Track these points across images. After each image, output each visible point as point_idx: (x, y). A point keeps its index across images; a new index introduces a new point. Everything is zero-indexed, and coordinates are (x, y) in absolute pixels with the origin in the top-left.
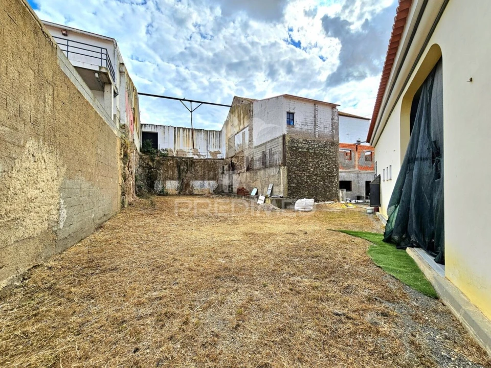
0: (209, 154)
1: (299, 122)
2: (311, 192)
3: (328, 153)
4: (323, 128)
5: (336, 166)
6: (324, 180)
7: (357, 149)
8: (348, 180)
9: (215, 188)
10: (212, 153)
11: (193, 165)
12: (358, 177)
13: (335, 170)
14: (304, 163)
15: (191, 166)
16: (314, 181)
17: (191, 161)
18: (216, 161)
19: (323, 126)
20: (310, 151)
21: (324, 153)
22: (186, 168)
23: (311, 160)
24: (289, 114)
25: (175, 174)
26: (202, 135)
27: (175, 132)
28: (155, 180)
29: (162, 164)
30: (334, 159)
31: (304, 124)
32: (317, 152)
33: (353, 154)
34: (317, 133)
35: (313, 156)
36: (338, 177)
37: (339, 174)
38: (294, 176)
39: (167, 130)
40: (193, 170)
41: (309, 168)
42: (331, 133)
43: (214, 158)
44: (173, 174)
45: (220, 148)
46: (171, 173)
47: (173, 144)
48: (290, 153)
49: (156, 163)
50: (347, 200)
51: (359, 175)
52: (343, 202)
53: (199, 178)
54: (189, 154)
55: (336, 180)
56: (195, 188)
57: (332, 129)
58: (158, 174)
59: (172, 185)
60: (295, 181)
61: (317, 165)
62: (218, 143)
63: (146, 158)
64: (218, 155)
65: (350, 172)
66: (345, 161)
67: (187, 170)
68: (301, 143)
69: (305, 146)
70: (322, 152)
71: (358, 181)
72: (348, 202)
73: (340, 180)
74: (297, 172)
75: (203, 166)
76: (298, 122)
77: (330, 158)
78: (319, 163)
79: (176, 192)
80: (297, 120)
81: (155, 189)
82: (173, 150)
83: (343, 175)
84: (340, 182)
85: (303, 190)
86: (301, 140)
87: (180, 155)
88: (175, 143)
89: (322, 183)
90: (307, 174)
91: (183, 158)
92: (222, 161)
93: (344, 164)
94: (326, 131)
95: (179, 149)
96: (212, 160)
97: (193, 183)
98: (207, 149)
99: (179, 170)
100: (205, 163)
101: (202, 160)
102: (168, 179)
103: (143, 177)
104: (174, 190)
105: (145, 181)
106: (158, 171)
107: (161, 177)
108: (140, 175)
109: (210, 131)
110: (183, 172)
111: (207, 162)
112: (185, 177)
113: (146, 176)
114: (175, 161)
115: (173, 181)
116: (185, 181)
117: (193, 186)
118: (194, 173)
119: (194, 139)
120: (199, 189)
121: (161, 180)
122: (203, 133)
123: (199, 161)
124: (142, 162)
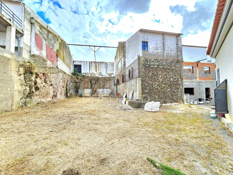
0: (107, 74)
1: (152, 47)
2: (161, 96)
3: (174, 68)
4: (170, 51)
5: (180, 77)
6: (171, 87)
7: (197, 65)
8: (191, 87)
9: (110, 93)
10: (109, 74)
11: (98, 81)
12: (199, 85)
13: (180, 80)
14: (155, 75)
15: (97, 81)
16: (162, 88)
17: (97, 78)
18: (111, 78)
19: (170, 50)
20: (160, 67)
21: (170, 68)
22: (95, 82)
23: (160, 73)
24: (144, 43)
25: (89, 86)
26: (104, 65)
27: (90, 64)
28: (79, 89)
29: (82, 80)
30: (179, 72)
31: (155, 49)
32: (165, 67)
33: (194, 69)
34: (165, 54)
35: (162, 71)
36: (182, 85)
37: (184, 83)
38: (147, 85)
39: (86, 63)
40: (98, 83)
41: (159, 79)
42: (176, 54)
43: (110, 77)
44: (88, 85)
45: (113, 71)
46: (87, 85)
47: (89, 70)
48: (144, 69)
49: (79, 80)
50: (190, 102)
51: (200, 84)
52: (187, 104)
53: (102, 88)
54: (97, 75)
55: (181, 87)
56: (100, 93)
57: (177, 51)
58: (80, 86)
59: (87, 92)
60: (148, 88)
61: (165, 77)
62: (112, 69)
63: (74, 78)
64: (112, 75)
65: (193, 82)
66: (188, 74)
67: (95, 83)
68: (153, 62)
69: (155, 64)
70: (169, 68)
71: (199, 87)
72: (192, 103)
73: (184, 87)
74: (149, 82)
75: (104, 81)
76: (150, 48)
77: (176, 72)
78: (167, 75)
79: (90, 95)
80: (150, 46)
81: (79, 93)
82: (89, 73)
83: (187, 84)
84: (185, 88)
85: (154, 95)
86: (153, 60)
87: (92, 76)
88: (90, 69)
89: (169, 89)
90: (158, 83)
91: (93, 77)
92: (114, 78)
93: (188, 76)
94: (172, 53)
95: (92, 72)
96: (109, 78)
97: (98, 90)
98: (106, 72)
99: (91, 83)
100: (105, 79)
101: (103, 78)
102: (86, 88)
103: (73, 87)
104: (89, 94)
105: (74, 89)
106: (80, 84)
107: (82, 87)
108: (72, 87)
109: (108, 63)
110: (93, 85)
111: (106, 79)
112: (94, 87)
113: (74, 87)
114: (89, 79)
115: (88, 89)
116: (94, 89)
117: (99, 92)
118: (99, 85)
119: (99, 67)
120: (101, 94)
121: (82, 89)
122: (104, 64)
123: (101, 78)
124: (73, 80)
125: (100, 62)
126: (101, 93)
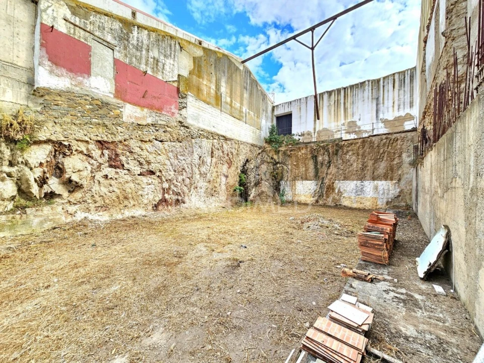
9: (391, 196)
10: (389, 122)
11: (340, 153)
15: (337, 154)
17: (337, 145)
22: (327, 158)
25: (310, 170)
26: (366, 91)
27: (315, 103)
28: (281, 180)
29: (289, 156)
39: (305, 104)
40: (340, 161)
43: (395, 130)
44: (306, 170)
45: (410, 107)
46: (304, 169)
47: (313, 122)
49: (280, 155)
53: (353, 177)
56: (345, 195)
58: (285, 172)
62: (407, 97)
63: (270, 150)
64: (405, 123)
67: (329, 162)
75: (361, 152)
79: (312, 199)
81: (282, 192)
82: (313, 132)
87: (324, 138)
88: (315, 120)
92: (413, 134)
95: (321, 129)
96: (384, 137)
97: (340, 185)
98: (377, 117)
99: (316, 163)
100: (367, 145)
101: (360, 141)
102: (300, 178)
103: (268, 175)
104: (309, 196)
105: (270, 180)
106: (285, 167)
107: (289, 175)
108: (265, 174)
109: (384, 78)
110: (322, 166)
111: (371, 142)
112: (327, 174)
113: (270, 175)
114: (309, 150)
115: (307, 182)
116: (326, 181)
117: (341, 190)
118: (342, 168)
119: (348, 105)
120: (353, 198)
121: (289, 179)
122: (368, 88)
123: (351, 143)
124: (266, 156)
125: (352, 87)
126: (353, 196)
